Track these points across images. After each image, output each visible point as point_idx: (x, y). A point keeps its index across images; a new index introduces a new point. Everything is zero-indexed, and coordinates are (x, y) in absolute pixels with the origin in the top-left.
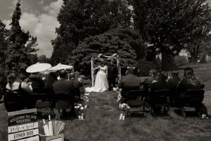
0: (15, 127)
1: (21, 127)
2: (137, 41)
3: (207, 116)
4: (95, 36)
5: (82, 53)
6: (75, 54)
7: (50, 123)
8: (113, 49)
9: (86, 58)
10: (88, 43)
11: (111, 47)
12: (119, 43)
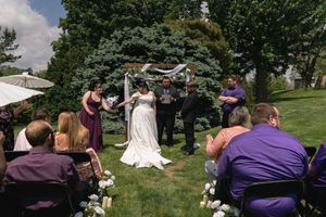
2: (217, 44)
4: (136, 29)
5: (106, 64)
6: (91, 66)
8: (175, 55)
9: (114, 74)
10: (120, 43)
11: (170, 51)
12: (186, 43)
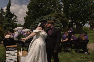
0: (8, 51)
1: (10, 52)
2: (64, 19)
3: (88, 53)
4: (44, 16)
7: (22, 51)
10: (40, 19)
12: (55, 20)
